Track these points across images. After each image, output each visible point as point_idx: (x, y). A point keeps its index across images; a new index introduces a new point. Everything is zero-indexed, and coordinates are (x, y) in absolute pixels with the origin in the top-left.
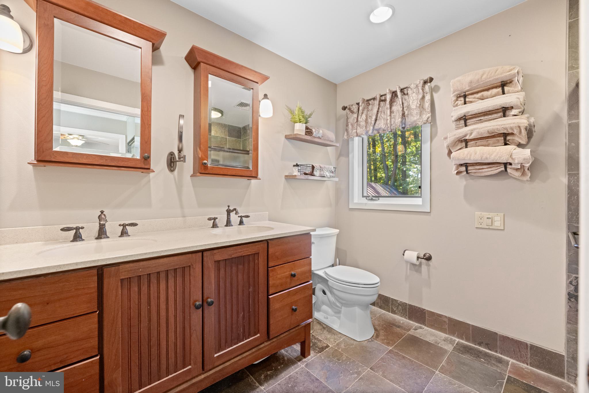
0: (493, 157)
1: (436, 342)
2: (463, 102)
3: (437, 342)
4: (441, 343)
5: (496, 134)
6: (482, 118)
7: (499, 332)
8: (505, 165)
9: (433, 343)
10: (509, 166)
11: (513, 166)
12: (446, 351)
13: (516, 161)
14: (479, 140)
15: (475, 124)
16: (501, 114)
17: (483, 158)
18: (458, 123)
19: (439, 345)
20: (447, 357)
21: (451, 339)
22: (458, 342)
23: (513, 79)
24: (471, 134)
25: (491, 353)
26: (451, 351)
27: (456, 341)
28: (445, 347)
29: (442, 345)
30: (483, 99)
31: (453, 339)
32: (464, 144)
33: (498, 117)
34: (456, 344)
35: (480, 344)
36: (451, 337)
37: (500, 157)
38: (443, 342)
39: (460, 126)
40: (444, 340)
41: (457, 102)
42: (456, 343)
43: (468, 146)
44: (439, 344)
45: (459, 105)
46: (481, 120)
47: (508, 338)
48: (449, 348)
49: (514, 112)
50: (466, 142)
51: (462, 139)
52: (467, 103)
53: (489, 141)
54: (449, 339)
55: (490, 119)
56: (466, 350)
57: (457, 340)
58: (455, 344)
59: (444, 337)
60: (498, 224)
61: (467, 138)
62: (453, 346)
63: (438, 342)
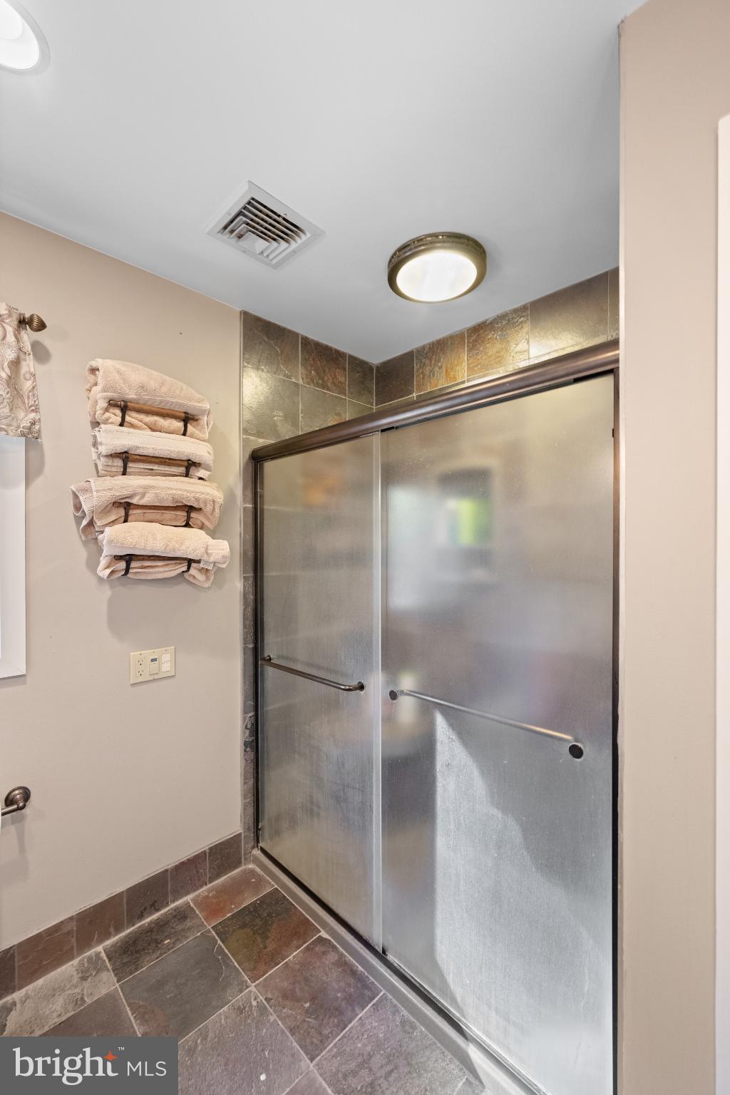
0: (183, 547)
1: (76, 1003)
2: (119, 419)
3: (77, 1000)
4: (85, 992)
5: (180, 504)
6: (156, 467)
7: (168, 865)
8: (190, 562)
9: (73, 1013)
10: (194, 565)
11: (201, 565)
12: (111, 997)
13: (212, 559)
14: (150, 509)
15: (140, 474)
16: (182, 470)
17: (168, 548)
18: (110, 464)
19: (88, 1001)
20: (127, 1007)
21: (90, 959)
22: (105, 951)
23: (200, 417)
24: (143, 495)
25: (162, 915)
26: (117, 985)
27: (100, 952)
28: (104, 991)
29: (91, 994)
30: (153, 430)
31: (92, 958)
32: (122, 512)
33: (177, 474)
34: (109, 961)
35: (141, 917)
36: (86, 954)
37: (195, 551)
38: (86, 984)
39: (114, 469)
40: (84, 979)
41: (107, 415)
42: (105, 958)
43: (130, 518)
44: (86, 999)
45: (112, 423)
46: (152, 470)
47: (183, 863)
48: (107, 983)
49: (202, 473)
50: (126, 508)
51: (123, 501)
52: (125, 424)
53: (165, 515)
54: (86, 965)
55: (167, 472)
56: (132, 954)
57: (100, 948)
58: (107, 961)
59: (75, 973)
60: (166, 667)
61: (135, 501)
62: (108, 970)
63: (79, 997)
